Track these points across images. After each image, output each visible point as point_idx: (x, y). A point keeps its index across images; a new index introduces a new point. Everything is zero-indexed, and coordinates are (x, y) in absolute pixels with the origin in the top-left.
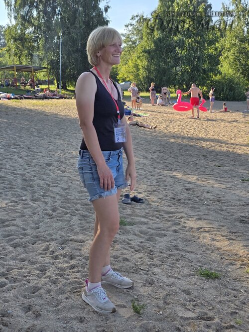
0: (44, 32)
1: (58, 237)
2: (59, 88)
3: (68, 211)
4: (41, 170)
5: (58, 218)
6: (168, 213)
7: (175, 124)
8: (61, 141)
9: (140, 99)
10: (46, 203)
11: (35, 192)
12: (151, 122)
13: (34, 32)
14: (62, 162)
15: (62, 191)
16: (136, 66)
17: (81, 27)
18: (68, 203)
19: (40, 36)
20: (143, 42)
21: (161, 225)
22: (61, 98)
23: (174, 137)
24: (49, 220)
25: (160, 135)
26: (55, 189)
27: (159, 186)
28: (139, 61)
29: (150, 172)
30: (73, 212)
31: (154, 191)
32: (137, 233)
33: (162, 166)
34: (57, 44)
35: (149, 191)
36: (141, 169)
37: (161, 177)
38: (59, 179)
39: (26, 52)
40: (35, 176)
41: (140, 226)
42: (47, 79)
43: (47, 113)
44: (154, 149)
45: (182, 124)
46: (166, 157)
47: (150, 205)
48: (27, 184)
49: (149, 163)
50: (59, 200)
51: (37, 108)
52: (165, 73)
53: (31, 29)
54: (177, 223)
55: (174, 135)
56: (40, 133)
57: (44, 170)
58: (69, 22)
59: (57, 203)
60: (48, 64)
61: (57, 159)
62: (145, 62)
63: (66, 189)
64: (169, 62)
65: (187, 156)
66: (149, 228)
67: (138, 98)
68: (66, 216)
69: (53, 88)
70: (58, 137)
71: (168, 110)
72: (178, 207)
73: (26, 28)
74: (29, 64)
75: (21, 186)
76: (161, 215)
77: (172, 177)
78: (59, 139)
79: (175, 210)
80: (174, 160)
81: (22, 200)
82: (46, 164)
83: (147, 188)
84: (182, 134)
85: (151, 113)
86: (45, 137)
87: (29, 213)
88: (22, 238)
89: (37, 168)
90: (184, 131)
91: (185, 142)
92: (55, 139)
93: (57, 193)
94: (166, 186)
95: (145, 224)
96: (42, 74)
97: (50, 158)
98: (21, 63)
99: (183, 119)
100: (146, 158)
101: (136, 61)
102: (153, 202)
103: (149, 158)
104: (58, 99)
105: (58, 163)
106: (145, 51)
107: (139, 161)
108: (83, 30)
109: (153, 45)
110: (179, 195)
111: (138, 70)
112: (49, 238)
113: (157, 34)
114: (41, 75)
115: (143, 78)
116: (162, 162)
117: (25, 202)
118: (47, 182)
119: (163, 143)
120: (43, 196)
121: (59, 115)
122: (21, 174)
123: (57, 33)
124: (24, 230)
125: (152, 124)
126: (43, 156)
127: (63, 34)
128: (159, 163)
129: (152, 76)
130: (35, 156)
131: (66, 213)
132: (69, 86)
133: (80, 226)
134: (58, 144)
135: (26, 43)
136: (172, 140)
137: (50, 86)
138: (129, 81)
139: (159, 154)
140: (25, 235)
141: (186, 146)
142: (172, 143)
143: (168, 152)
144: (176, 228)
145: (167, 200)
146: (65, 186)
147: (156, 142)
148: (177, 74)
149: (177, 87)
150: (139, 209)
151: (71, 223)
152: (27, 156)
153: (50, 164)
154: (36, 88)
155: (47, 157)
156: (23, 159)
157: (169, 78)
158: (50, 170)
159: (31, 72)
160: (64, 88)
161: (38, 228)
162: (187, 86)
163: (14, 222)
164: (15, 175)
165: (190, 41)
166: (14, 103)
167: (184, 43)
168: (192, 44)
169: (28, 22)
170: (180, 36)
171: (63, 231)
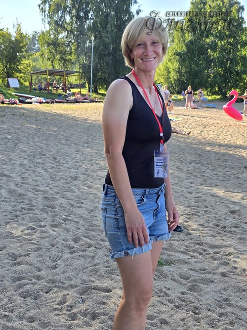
0: (77, 37)
1: (79, 282)
2: (90, 92)
3: (92, 242)
4: (65, 185)
5: (81, 253)
6: (212, 246)
7: (209, 129)
8: (89, 150)
9: (171, 103)
10: (67, 230)
11: (56, 215)
12: (183, 127)
13: (67, 37)
14: (88, 175)
15: (86, 213)
16: (167, 69)
17: (112, 31)
18: (93, 230)
19: (73, 41)
20: (174, 45)
21: (205, 265)
22: (92, 101)
23: (210, 144)
24: (69, 255)
25: (194, 142)
26: (79, 211)
27: (198, 207)
28: (170, 64)
29: (187, 188)
30: (99, 244)
31: (193, 214)
32: (177, 277)
33: (200, 180)
34: (90, 47)
35: (188, 215)
36: (177, 184)
37: (200, 195)
38: (84, 197)
39: (59, 56)
40: (58, 193)
41: (180, 266)
42: (78, 82)
43: (77, 118)
44: (189, 158)
45: (217, 129)
46: (203, 169)
47: (190, 234)
48: (49, 207)
49: (185, 177)
50: (83, 226)
51: (66, 113)
52: (197, 76)
53: (64, 34)
54: (225, 262)
55: (210, 142)
56: (68, 140)
57: (68, 185)
58: (101, 26)
59: (80, 231)
60: (80, 69)
61: (83, 171)
62: (176, 65)
63: (92, 211)
64: (201, 64)
65: (226, 167)
66: (191, 269)
67: (170, 102)
68: (90, 249)
69: (84, 91)
70: (86, 145)
71: (201, 114)
72: (224, 238)
73: (59, 33)
74: (62, 68)
75: (41, 207)
76: (205, 251)
77: (212, 196)
78: (87, 147)
79: (222, 242)
80: (213, 173)
81: (41, 226)
82: (72, 178)
83: (185, 210)
84: (218, 141)
85: (183, 116)
86: (73, 145)
87: (47, 244)
88: (34, 284)
89: (61, 183)
90: (220, 138)
91: (223, 150)
92: (83, 147)
93: (82, 217)
94: (207, 207)
95: (186, 263)
96: (74, 78)
97: (76, 171)
98: (54, 67)
99: (218, 123)
100: (181, 170)
101: (167, 64)
102: (193, 230)
103: (184, 170)
104: (88, 102)
105: (85, 176)
106: (177, 54)
107: (174, 173)
108: (114, 33)
109: (184, 48)
110: (223, 219)
111: (169, 72)
112: (67, 283)
113: (189, 37)
114: (73, 79)
115: (174, 80)
116: (199, 175)
117: (44, 229)
118: (70, 201)
119: (198, 152)
120: (65, 220)
121: (89, 120)
122: (43, 191)
123: (89, 37)
124: (39, 270)
125: (185, 130)
126: (69, 168)
127: (96, 38)
128: (196, 176)
129: (184, 79)
130: (61, 167)
131: (90, 246)
132: (100, 90)
133: (106, 264)
134: (86, 153)
135: (58, 48)
136: (208, 148)
137: (82, 90)
138: (160, 84)
139: (195, 165)
140: (39, 278)
141: (224, 155)
142: (209, 151)
143: (205, 162)
144: (224, 270)
145: (210, 227)
146: (90, 207)
147: (191, 151)
148: (209, 77)
149: (209, 89)
150: (177, 240)
151: (96, 261)
152: (53, 167)
153: (75, 178)
154: (68, 92)
155: (73, 168)
156: (47, 171)
157: (201, 80)
158: (75, 185)
159: (63, 76)
160: (96, 91)
161: (55, 268)
162: (219, 88)
163: (27, 259)
164: (36, 191)
165: (222, 42)
166: (45, 108)
167: (216, 44)
168: (224, 46)
169: (61, 27)
170: (212, 38)
171: (85, 273)
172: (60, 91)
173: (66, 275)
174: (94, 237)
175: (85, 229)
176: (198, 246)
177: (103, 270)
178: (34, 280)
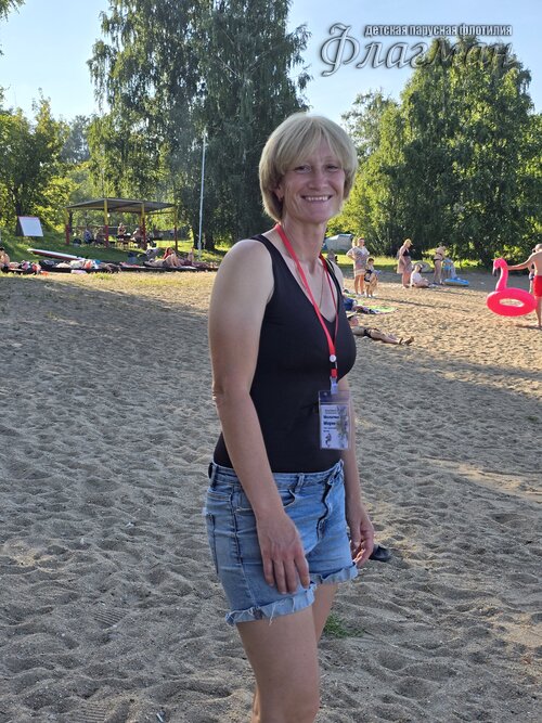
0: (170, 130)
1: (158, 672)
2: (197, 248)
3: (190, 583)
4: (135, 455)
5: (164, 607)
6: (454, 595)
7: (454, 333)
8: (191, 376)
9: (373, 275)
10: (137, 555)
11: (111, 522)
12: (398, 327)
13: (149, 130)
14: (188, 432)
15: (180, 516)
16: (365, 202)
17: (247, 119)
18: (194, 557)
19: (162, 139)
20: (380, 152)
21: (436, 637)
22: (202, 268)
23: (454, 366)
24: (138, 612)
25: (421, 360)
26: (164, 513)
27: (426, 506)
28: (372, 191)
29: (403, 463)
30: (205, 587)
31: (414, 522)
32: (374, 664)
33: (430, 446)
34: (198, 153)
35: (401, 522)
36: (380, 453)
37: (429, 478)
38: (176, 481)
39: (131, 170)
40: (118, 472)
41: (383, 638)
42: (172, 227)
43: (167, 304)
44: (408, 397)
45: (469, 333)
46: (438, 420)
47: (406, 566)
48: (98, 503)
49: (399, 438)
50: (172, 545)
51: (143, 292)
52: (428, 217)
53: (143, 124)
54: (480, 629)
55: (455, 360)
56: (145, 353)
57: (143, 455)
58: (223, 108)
59: (165, 557)
60: (176, 198)
61: (176, 423)
62: (384, 194)
63: (192, 512)
64: (437, 193)
65: (488, 417)
66: (405, 645)
67: (370, 272)
68: (186, 598)
69: (185, 246)
70: (185, 364)
71: (436, 299)
72: (480, 575)
73: (131, 123)
74: (136, 195)
75: (81, 503)
76: (438, 604)
77: (456, 480)
78: (188, 369)
79: (474, 584)
80: (459, 429)
81: (79, 546)
82: (151, 437)
83: (396, 512)
84: (472, 359)
85: (397, 304)
86: (156, 364)
87: (90, 587)
88: (59, 676)
89: (126, 450)
90: (478, 352)
91: (482, 380)
92: (179, 368)
93: (169, 526)
94: (444, 506)
95: (396, 631)
96: (163, 218)
97: (162, 422)
98: (119, 194)
99: (472, 320)
100: (391, 423)
101: (364, 190)
102: (413, 556)
103: (398, 422)
104: (193, 271)
105: (179, 434)
106: (386, 170)
107: (374, 430)
108: (252, 125)
109: (401, 158)
110: (479, 534)
111: (369, 209)
112: (132, 675)
113: (411, 135)
114: (160, 220)
115: (380, 226)
116: (429, 434)
117: (85, 553)
118: (145, 490)
119: (429, 383)
120: (132, 533)
121: (195, 309)
122: (87, 467)
123: (197, 132)
124: (71, 645)
125: (402, 334)
126: (145, 416)
127: (211, 132)
128: (422, 436)
129: (400, 223)
130: (127, 414)
131: (186, 591)
132: (219, 243)
133: (220, 633)
134: (185, 382)
135: (130, 152)
136: (450, 375)
137: (179, 243)
138: (348, 233)
139: (421, 411)
140: (69, 663)
141: (484, 390)
142: (451, 382)
143: (442, 407)
144: (479, 648)
145: (448, 550)
146: (189, 504)
147: (413, 380)
148: (456, 220)
149: (455, 246)
150: (377, 580)
151: (197, 626)
152: (109, 415)
153: (159, 439)
154: (149, 247)
155: (155, 416)
156: (98, 423)
157: (437, 227)
158: (158, 454)
159: (140, 213)
160: (209, 247)
161: (106, 640)
162: (476, 245)
163: (46, 620)
164: (71, 467)
165: (484, 148)
166: (98, 281)
167: (470, 151)
168: (487, 154)
169: (137, 109)
170: (461, 139)
171: (172, 651)
172: (133, 246)
173: (130, 656)
174: (195, 571)
175: (177, 554)
176: (422, 594)
177: (211, 646)
178: (59, 668)
